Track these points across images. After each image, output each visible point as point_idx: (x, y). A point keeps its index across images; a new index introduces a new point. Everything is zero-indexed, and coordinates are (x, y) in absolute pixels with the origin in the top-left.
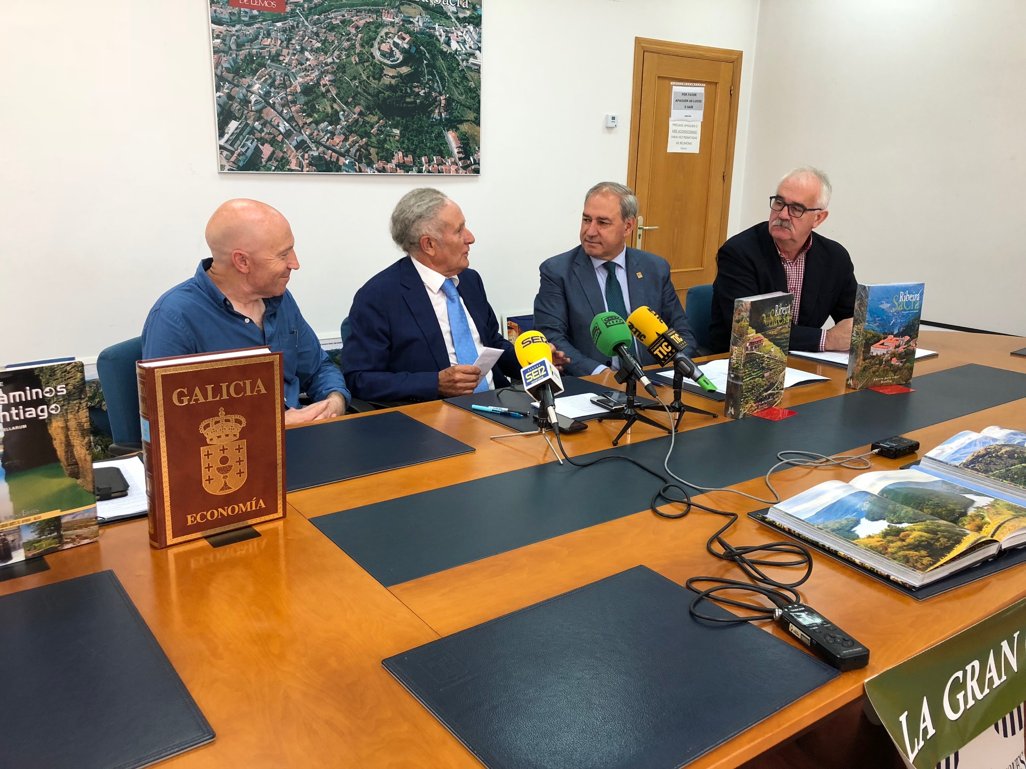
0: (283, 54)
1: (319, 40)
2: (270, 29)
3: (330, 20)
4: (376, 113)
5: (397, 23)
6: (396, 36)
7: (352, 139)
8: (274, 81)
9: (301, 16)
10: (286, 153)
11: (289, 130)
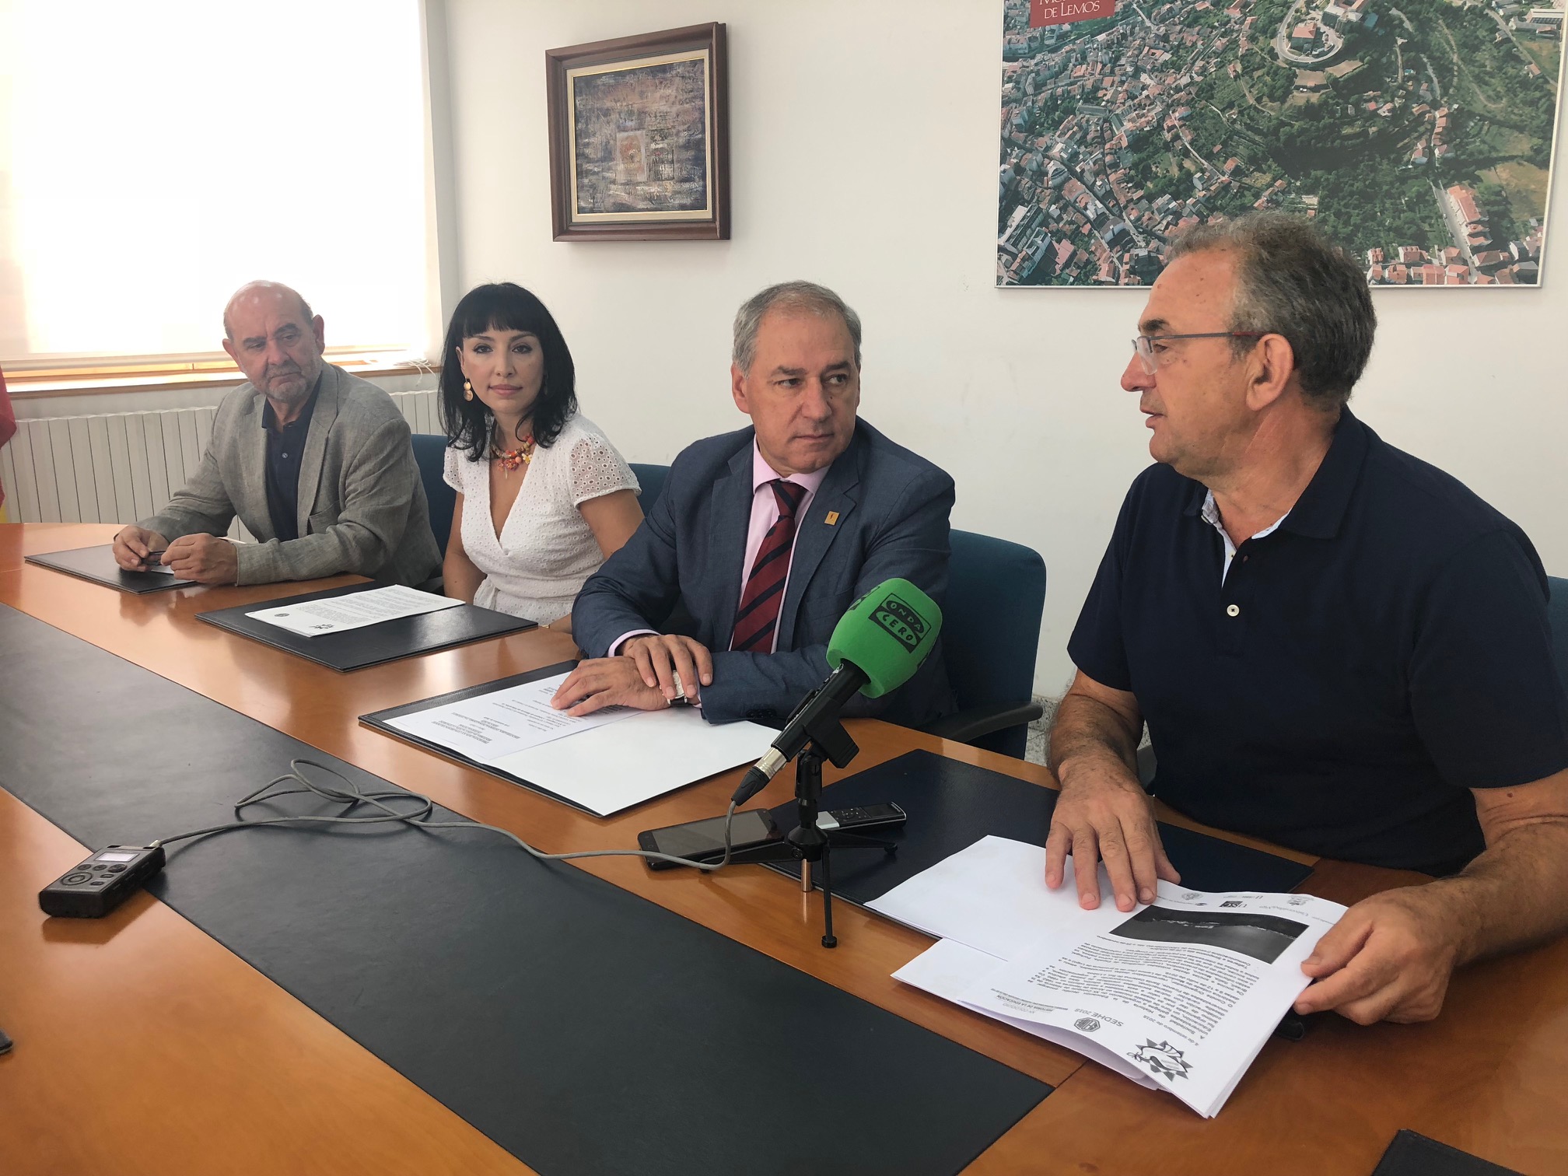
0: (1104, 85)
1: (1168, 47)
2: (1087, 49)
3: (1192, 6)
4: (1270, 167)
8: (1086, 133)
9: (1140, 12)
10: (1094, 253)
11: (1103, 214)
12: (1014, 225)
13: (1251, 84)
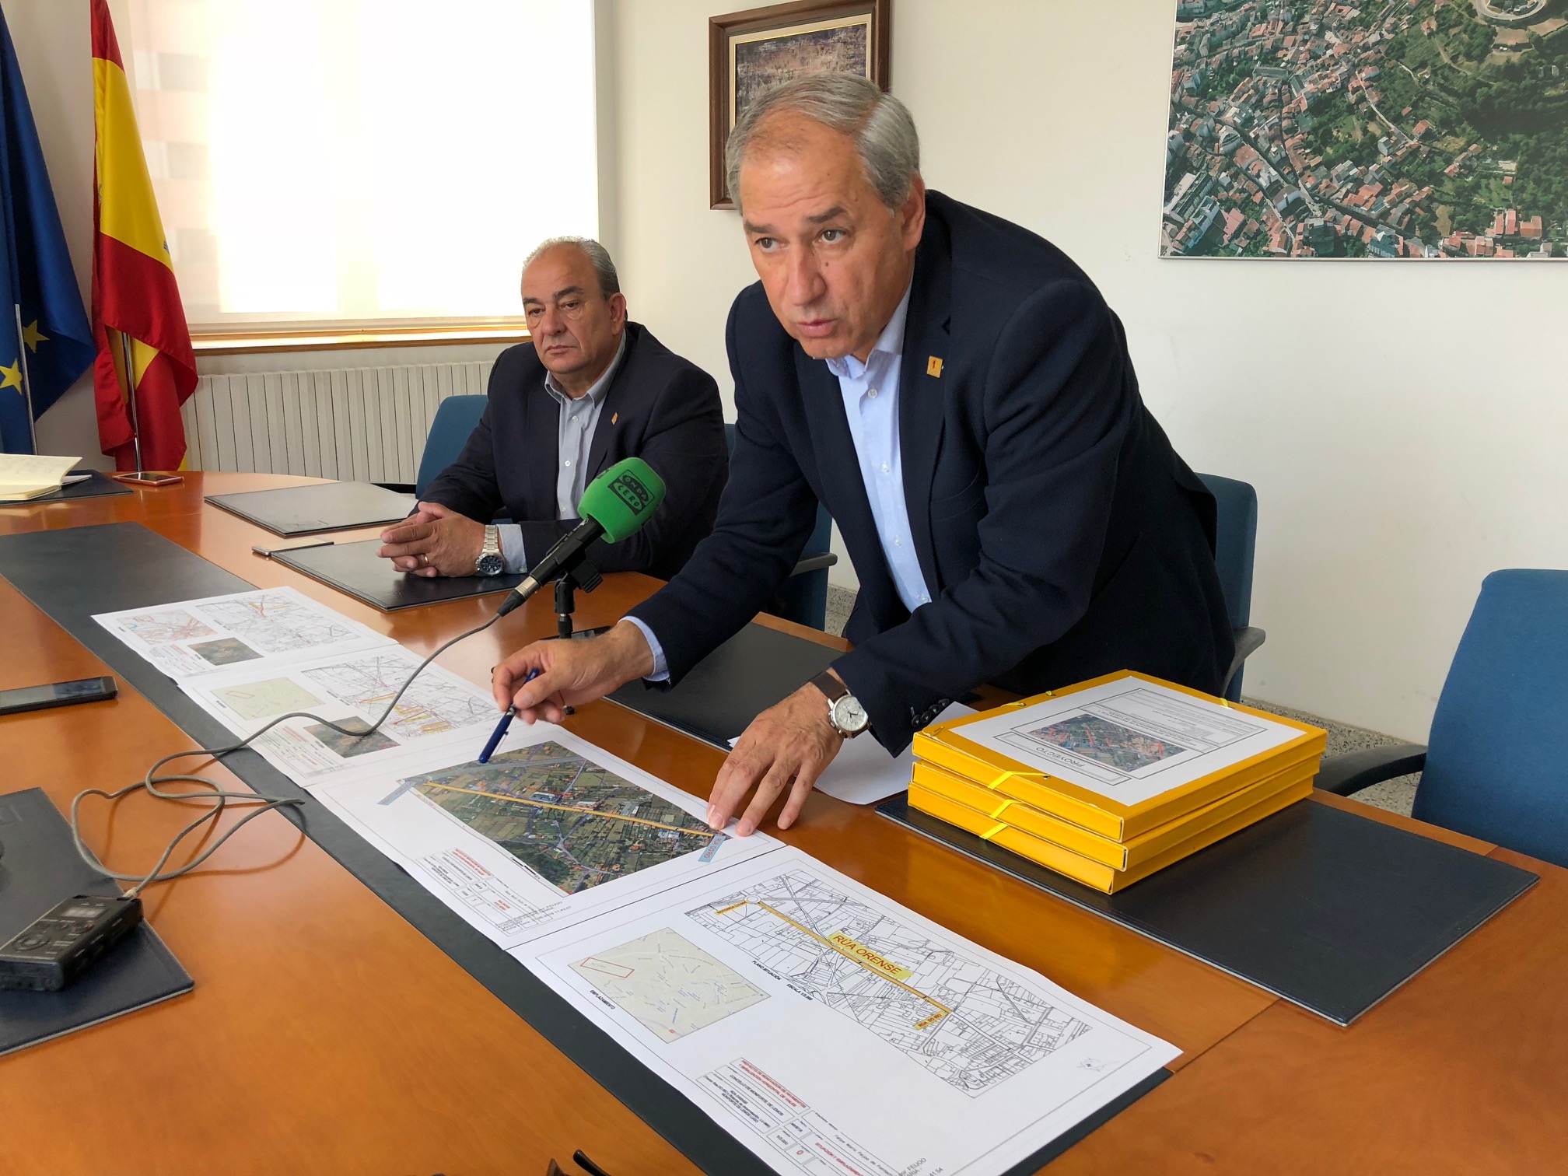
2: (1269, 6)
4: (1464, 130)
7: (1399, 190)
8: (1263, 97)
10: (1265, 223)
11: (1277, 181)
12: (1181, 193)
13: (1446, 42)
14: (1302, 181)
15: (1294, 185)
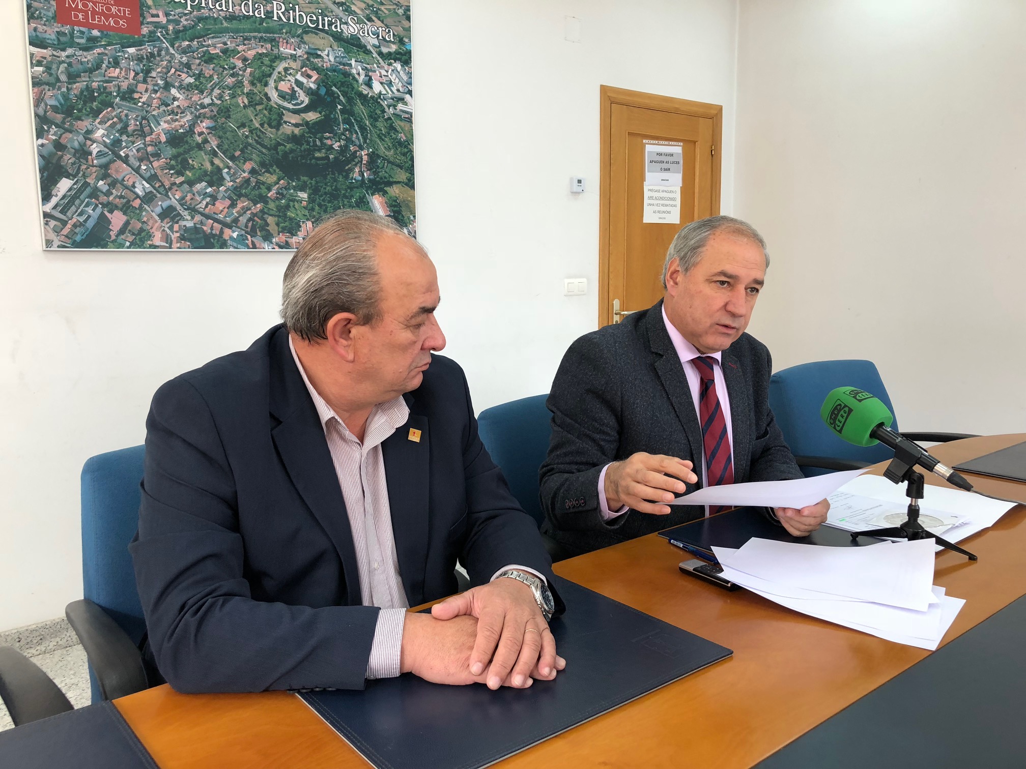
0: (139, 90)
1: (191, 74)
2: (119, 56)
3: (206, 48)
4: (275, 171)
5: (300, 56)
6: (300, 73)
7: (242, 205)
8: (126, 126)
9: (164, 40)
10: (146, 223)
11: (151, 192)
12: (60, 195)
13: (255, 113)
14: (171, 193)
15: (165, 195)
